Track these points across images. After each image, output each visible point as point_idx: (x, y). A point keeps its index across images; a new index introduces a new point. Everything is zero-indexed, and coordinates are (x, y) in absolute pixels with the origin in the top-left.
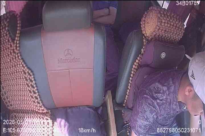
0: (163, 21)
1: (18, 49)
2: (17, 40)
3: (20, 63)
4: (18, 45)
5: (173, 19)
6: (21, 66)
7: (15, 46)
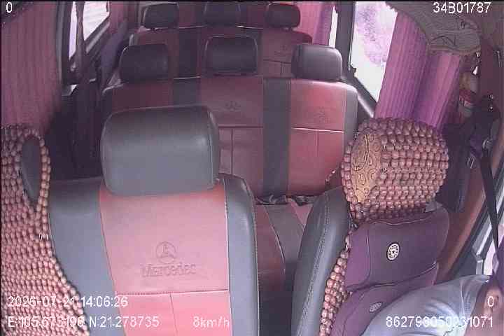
0: (396, 155)
1: (45, 228)
2: (42, 207)
3: (51, 266)
4: (44, 220)
5: (418, 143)
6: (53, 272)
7: (38, 220)
